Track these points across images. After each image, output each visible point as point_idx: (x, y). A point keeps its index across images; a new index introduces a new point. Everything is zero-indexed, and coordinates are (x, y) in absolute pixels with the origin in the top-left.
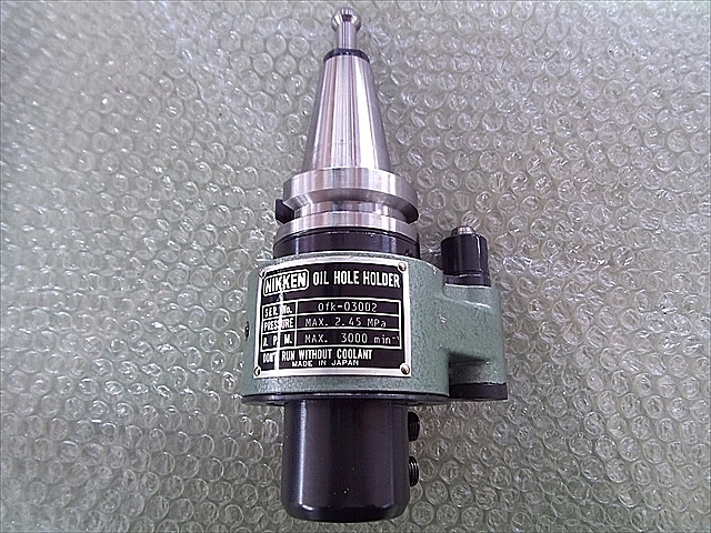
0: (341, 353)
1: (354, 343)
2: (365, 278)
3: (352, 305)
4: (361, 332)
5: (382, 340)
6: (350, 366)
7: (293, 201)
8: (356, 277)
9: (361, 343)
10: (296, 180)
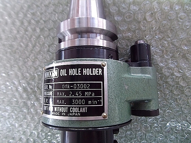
0: (72, 110)
1: (78, 104)
2: (84, 72)
3: (77, 85)
4: (82, 99)
5: (92, 102)
6: (76, 116)
7: (61, 34)
8: (79, 72)
9: (82, 104)
10: (62, 24)
